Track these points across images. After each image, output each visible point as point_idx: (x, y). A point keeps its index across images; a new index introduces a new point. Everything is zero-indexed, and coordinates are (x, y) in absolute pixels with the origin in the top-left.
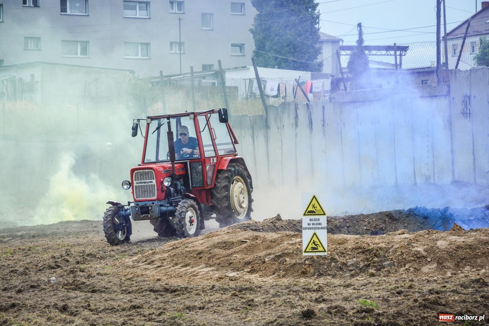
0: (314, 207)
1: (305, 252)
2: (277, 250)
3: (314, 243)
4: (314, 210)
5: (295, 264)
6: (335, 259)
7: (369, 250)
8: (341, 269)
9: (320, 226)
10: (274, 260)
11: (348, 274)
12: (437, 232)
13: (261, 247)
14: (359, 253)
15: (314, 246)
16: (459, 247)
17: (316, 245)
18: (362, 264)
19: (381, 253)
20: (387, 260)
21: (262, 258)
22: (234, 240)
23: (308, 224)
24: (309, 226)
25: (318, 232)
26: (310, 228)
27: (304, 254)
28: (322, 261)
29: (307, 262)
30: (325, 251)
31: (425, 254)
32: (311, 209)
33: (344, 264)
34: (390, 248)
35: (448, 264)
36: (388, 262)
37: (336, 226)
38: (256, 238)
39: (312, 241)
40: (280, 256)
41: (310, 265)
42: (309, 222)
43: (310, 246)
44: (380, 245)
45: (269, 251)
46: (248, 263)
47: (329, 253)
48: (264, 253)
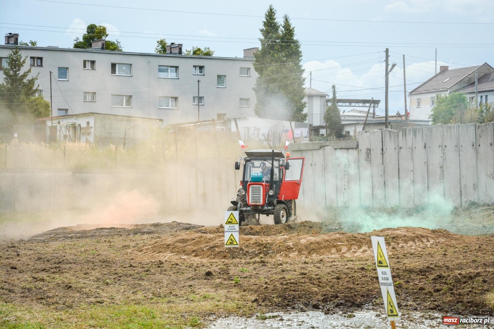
1: (226, 245)
2: (211, 244)
3: (231, 240)
4: (232, 221)
5: (220, 252)
6: (242, 249)
7: (262, 244)
8: (245, 255)
9: (235, 230)
10: (209, 249)
11: (249, 258)
12: (303, 235)
13: (203, 242)
14: (256, 246)
15: (231, 241)
16: (311, 243)
17: (232, 241)
18: (257, 252)
19: (268, 246)
20: (271, 250)
21: (202, 248)
22: (189, 238)
24: (229, 230)
25: (233, 233)
26: (229, 232)
27: (226, 246)
28: (236, 250)
29: (227, 251)
30: (237, 245)
31: (292, 246)
32: (230, 220)
33: (247, 252)
34: (274, 243)
35: (304, 252)
36: (272, 251)
37: (256, 232)
38: (201, 237)
39: (230, 239)
40: (212, 247)
41: (228, 252)
42: (229, 228)
43: (229, 242)
44: (268, 242)
45: (207, 244)
46: (194, 251)
47: (240, 245)
48: (204, 245)
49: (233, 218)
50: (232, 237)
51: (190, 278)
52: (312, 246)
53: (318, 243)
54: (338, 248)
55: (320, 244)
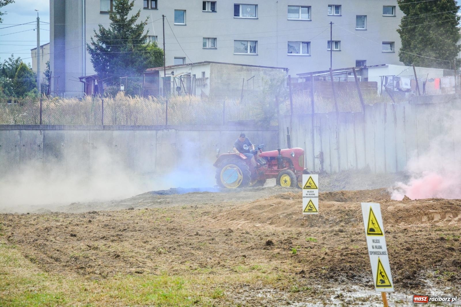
0: (310, 184)
1: (304, 212)
2: (289, 211)
3: (310, 206)
4: (310, 186)
5: (297, 219)
6: (321, 217)
7: (344, 211)
8: (325, 223)
9: (314, 196)
10: (286, 216)
11: (328, 226)
13: (281, 209)
14: (338, 213)
15: (310, 208)
16: (400, 210)
17: (311, 208)
18: (338, 220)
19: (351, 213)
20: (354, 217)
21: (279, 215)
22: (266, 204)
23: (306, 195)
24: (307, 196)
25: (312, 199)
26: (307, 197)
28: (315, 218)
30: (317, 212)
32: (308, 185)
33: (327, 220)
35: (391, 221)
36: (354, 219)
38: (280, 203)
39: (309, 205)
40: (290, 214)
41: (306, 220)
42: (307, 193)
43: (307, 208)
44: (351, 209)
45: (285, 211)
46: (270, 218)
47: (320, 213)
48: (281, 212)
49: (312, 182)
50: (311, 203)
51: (249, 248)
52: (400, 214)
53: (407, 210)
54: (430, 216)
55: (410, 211)
